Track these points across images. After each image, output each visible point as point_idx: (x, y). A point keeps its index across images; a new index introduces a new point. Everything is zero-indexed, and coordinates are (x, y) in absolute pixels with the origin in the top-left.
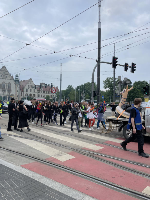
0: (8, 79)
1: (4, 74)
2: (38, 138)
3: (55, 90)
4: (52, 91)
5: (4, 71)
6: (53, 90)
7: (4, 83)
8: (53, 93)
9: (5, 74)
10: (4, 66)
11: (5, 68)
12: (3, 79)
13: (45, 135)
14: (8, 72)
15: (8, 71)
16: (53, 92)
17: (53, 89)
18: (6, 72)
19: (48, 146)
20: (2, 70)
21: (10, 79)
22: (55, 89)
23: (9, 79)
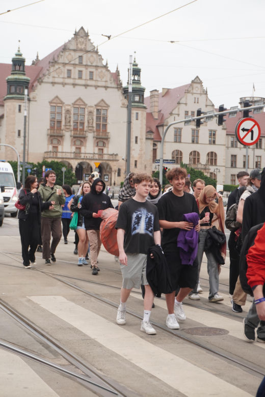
0: (96, 87)
1: (81, 63)
2: (47, 347)
3: (256, 130)
4: (242, 134)
5: (81, 50)
6: (249, 128)
7: (79, 104)
8: (246, 145)
9: (86, 66)
10: (82, 28)
11: (87, 35)
12: (74, 85)
13: (90, 339)
14: (95, 55)
15: (97, 52)
16: (248, 140)
17: (248, 124)
18: (89, 55)
19: (50, 386)
20: (73, 47)
21: (103, 84)
22: (256, 123)
23: (100, 84)
